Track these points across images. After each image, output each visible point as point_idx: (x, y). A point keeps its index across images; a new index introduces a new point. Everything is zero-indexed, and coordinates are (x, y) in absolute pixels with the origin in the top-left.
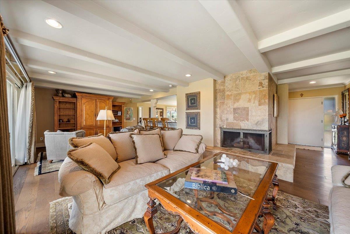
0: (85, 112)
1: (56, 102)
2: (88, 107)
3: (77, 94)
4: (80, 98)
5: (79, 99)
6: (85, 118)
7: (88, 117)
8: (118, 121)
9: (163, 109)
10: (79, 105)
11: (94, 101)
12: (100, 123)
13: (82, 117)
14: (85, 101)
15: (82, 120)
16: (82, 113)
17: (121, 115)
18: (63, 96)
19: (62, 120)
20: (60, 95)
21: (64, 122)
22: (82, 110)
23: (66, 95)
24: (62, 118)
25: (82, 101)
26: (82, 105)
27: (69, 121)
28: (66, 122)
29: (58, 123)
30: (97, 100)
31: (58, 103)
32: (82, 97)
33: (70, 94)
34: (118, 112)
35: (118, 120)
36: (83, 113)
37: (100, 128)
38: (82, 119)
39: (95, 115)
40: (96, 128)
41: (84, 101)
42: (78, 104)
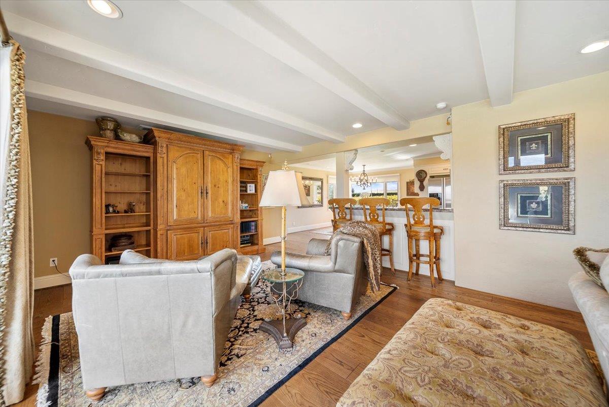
0: (178, 182)
1: (99, 153)
2: (184, 169)
3: (156, 133)
4: (165, 146)
5: (162, 147)
6: (178, 199)
7: (184, 198)
8: (248, 208)
9: (321, 180)
10: (163, 163)
11: (199, 155)
12: (212, 212)
13: (170, 199)
14: (177, 154)
15: (170, 206)
16: (170, 186)
17: (256, 191)
18: (117, 138)
19: (113, 206)
20: (109, 134)
21: (118, 212)
22: (168, 179)
23: (127, 137)
24: (112, 201)
25: (169, 153)
26: (170, 163)
27: (130, 209)
28: (126, 212)
29: (104, 215)
30: (207, 153)
31: (102, 157)
32: (170, 142)
33: (137, 135)
34: (248, 185)
35: (247, 205)
36: (172, 187)
37: (215, 226)
38: (170, 202)
39: (202, 193)
40: (204, 227)
41: (174, 153)
42: (159, 161)
